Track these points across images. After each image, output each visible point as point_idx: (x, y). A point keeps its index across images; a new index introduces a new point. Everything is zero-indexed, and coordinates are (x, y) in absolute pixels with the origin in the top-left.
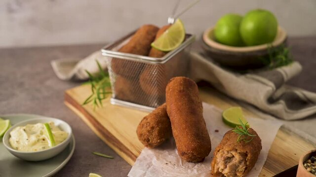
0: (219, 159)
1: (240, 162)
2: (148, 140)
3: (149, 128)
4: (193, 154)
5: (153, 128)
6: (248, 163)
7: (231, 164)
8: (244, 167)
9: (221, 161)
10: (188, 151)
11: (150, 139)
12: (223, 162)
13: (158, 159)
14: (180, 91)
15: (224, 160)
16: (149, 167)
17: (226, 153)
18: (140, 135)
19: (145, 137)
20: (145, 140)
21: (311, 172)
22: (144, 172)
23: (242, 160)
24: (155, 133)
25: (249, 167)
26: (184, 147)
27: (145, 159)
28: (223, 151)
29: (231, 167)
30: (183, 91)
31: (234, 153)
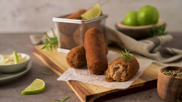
0: (111, 69)
1: (123, 71)
2: (72, 62)
3: (72, 55)
4: (96, 67)
5: (74, 54)
6: (128, 72)
7: (117, 72)
8: (125, 74)
9: (112, 70)
10: (93, 65)
11: (73, 61)
12: (113, 70)
13: (76, 72)
14: (92, 34)
15: (113, 69)
16: (71, 75)
17: (115, 65)
18: (68, 59)
19: (70, 60)
20: (70, 62)
21: (165, 74)
22: (67, 78)
23: (124, 70)
24: (76, 57)
25: (129, 74)
26: (90, 63)
27: (69, 72)
28: (113, 65)
29: (117, 73)
30: (94, 34)
31: (119, 65)
